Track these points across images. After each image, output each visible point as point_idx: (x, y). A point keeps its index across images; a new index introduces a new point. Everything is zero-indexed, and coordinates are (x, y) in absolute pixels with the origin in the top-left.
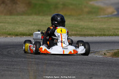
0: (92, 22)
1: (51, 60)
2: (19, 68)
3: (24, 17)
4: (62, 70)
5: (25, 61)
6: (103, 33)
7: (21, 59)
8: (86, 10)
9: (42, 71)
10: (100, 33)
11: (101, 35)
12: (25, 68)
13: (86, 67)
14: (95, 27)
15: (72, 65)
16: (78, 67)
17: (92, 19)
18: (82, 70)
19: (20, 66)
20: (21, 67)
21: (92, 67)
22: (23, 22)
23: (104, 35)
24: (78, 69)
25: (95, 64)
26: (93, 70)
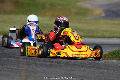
0: (80, 23)
1: (41, 61)
2: (9, 68)
3: (12, 16)
4: (52, 71)
5: (14, 60)
6: (91, 35)
7: (10, 59)
8: (74, 11)
9: (32, 72)
10: (89, 35)
11: (89, 37)
12: (15, 68)
13: (77, 69)
14: (83, 28)
15: (62, 66)
16: (69, 68)
17: (80, 20)
18: (72, 72)
19: (9, 65)
20: (11, 67)
21: (82, 69)
22: (11, 22)
23: (93, 37)
24: (69, 70)
25: (85, 66)
26: (83, 72)
